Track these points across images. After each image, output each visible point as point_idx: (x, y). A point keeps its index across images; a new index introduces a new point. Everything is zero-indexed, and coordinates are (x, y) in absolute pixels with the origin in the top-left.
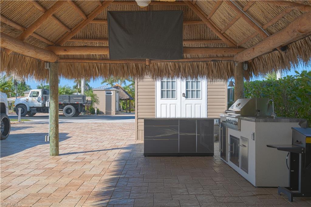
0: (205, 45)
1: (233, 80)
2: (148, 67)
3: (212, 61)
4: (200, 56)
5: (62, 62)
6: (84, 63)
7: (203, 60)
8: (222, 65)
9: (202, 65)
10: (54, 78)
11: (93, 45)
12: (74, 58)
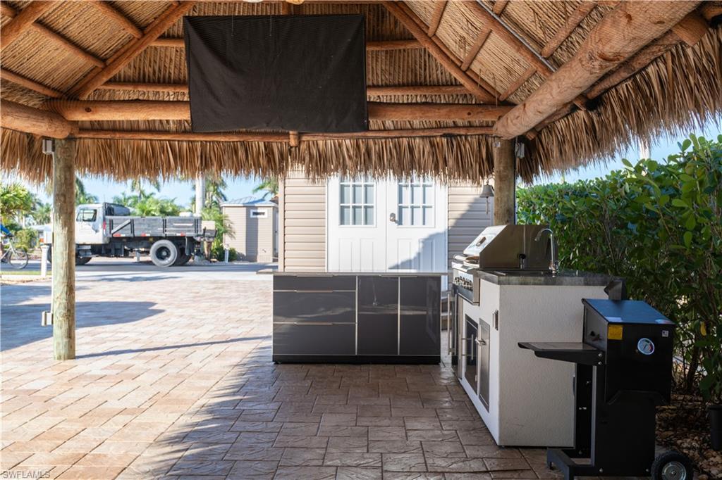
0: (426, 98)
1: (492, 182)
2: (296, 150)
3: (444, 136)
4: (416, 123)
5: (86, 138)
6: (141, 140)
7: (423, 134)
8: (468, 146)
9: (421, 147)
10: (62, 176)
11: (161, 99)
12: (115, 128)
